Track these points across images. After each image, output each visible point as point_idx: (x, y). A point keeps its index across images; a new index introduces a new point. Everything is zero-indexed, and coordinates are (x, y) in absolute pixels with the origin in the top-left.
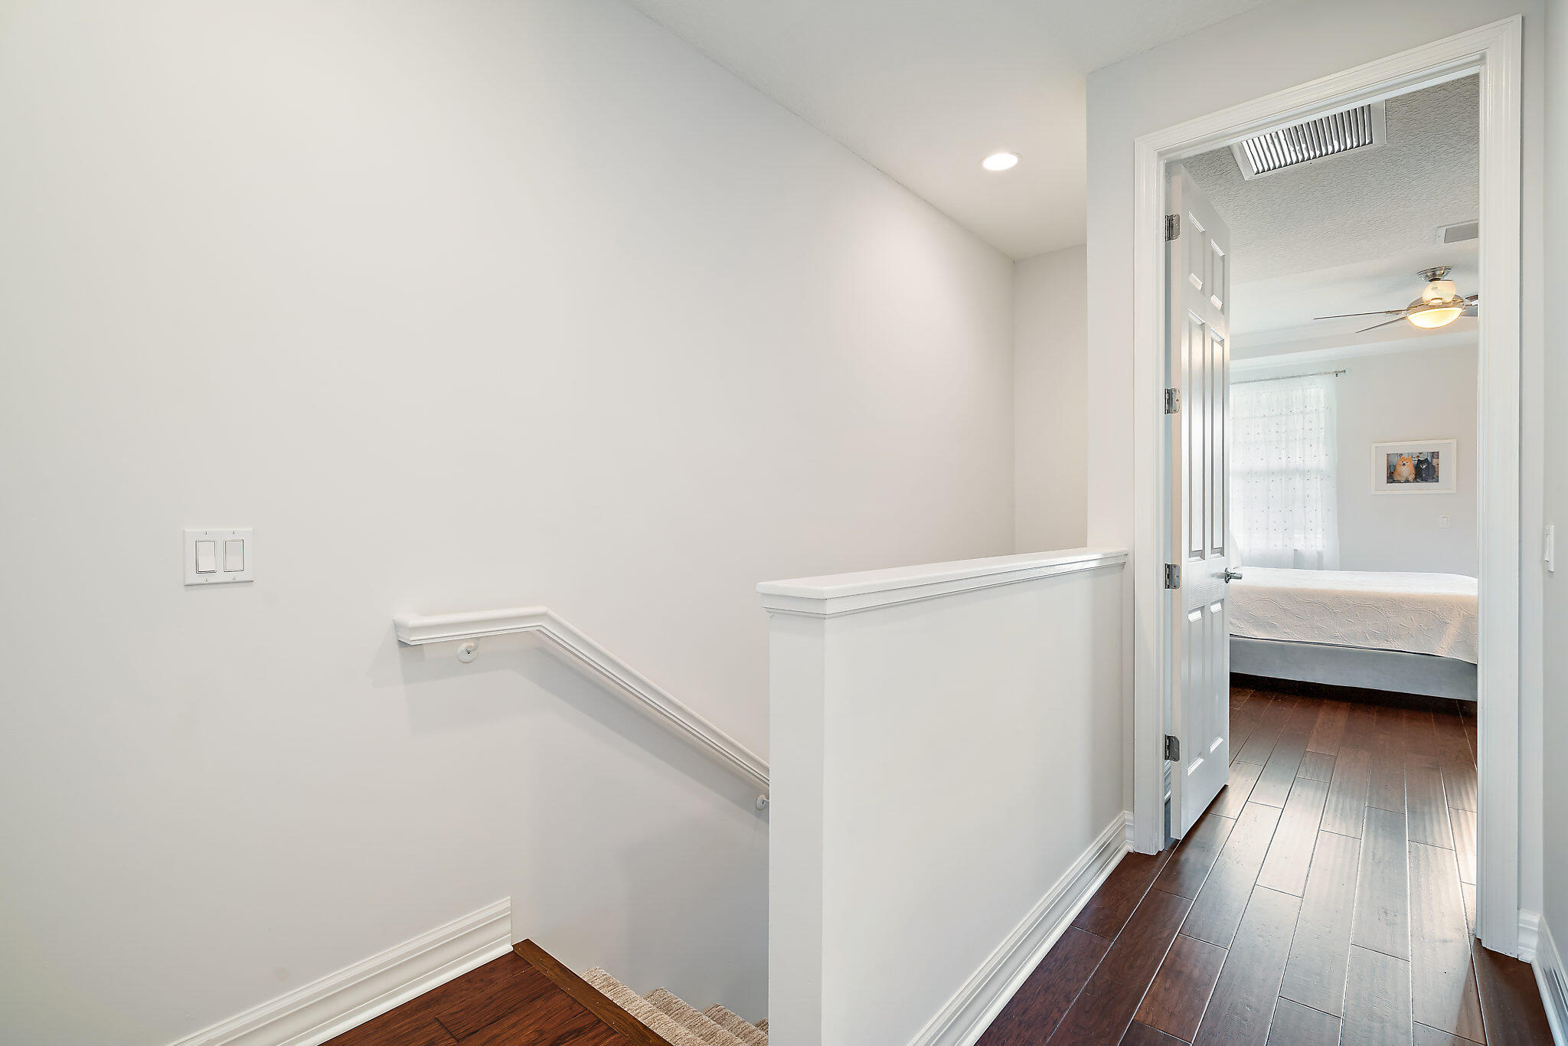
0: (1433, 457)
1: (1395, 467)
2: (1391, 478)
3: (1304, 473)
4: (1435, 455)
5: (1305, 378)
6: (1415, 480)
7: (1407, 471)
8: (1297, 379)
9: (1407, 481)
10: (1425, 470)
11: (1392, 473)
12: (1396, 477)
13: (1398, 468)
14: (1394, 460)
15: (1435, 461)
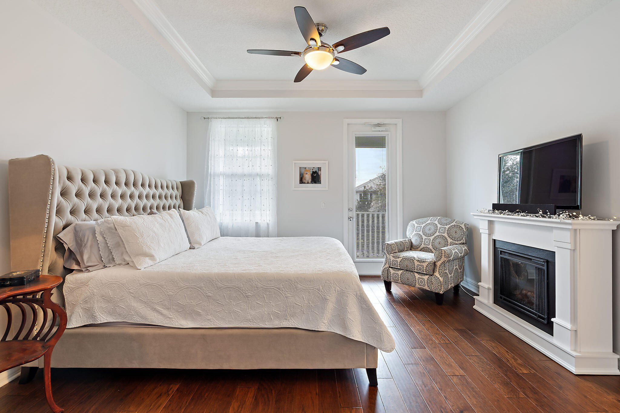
0: (318, 170)
1: (303, 174)
2: (302, 181)
3: (261, 176)
4: (319, 169)
5: (262, 119)
6: (312, 182)
7: (308, 177)
8: (258, 120)
9: (308, 183)
10: (316, 178)
11: (302, 178)
12: (304, 181)
13: (304, 175)
14: (303, 171)
15: (319, 172)
